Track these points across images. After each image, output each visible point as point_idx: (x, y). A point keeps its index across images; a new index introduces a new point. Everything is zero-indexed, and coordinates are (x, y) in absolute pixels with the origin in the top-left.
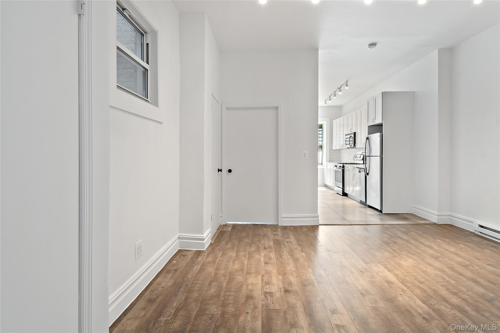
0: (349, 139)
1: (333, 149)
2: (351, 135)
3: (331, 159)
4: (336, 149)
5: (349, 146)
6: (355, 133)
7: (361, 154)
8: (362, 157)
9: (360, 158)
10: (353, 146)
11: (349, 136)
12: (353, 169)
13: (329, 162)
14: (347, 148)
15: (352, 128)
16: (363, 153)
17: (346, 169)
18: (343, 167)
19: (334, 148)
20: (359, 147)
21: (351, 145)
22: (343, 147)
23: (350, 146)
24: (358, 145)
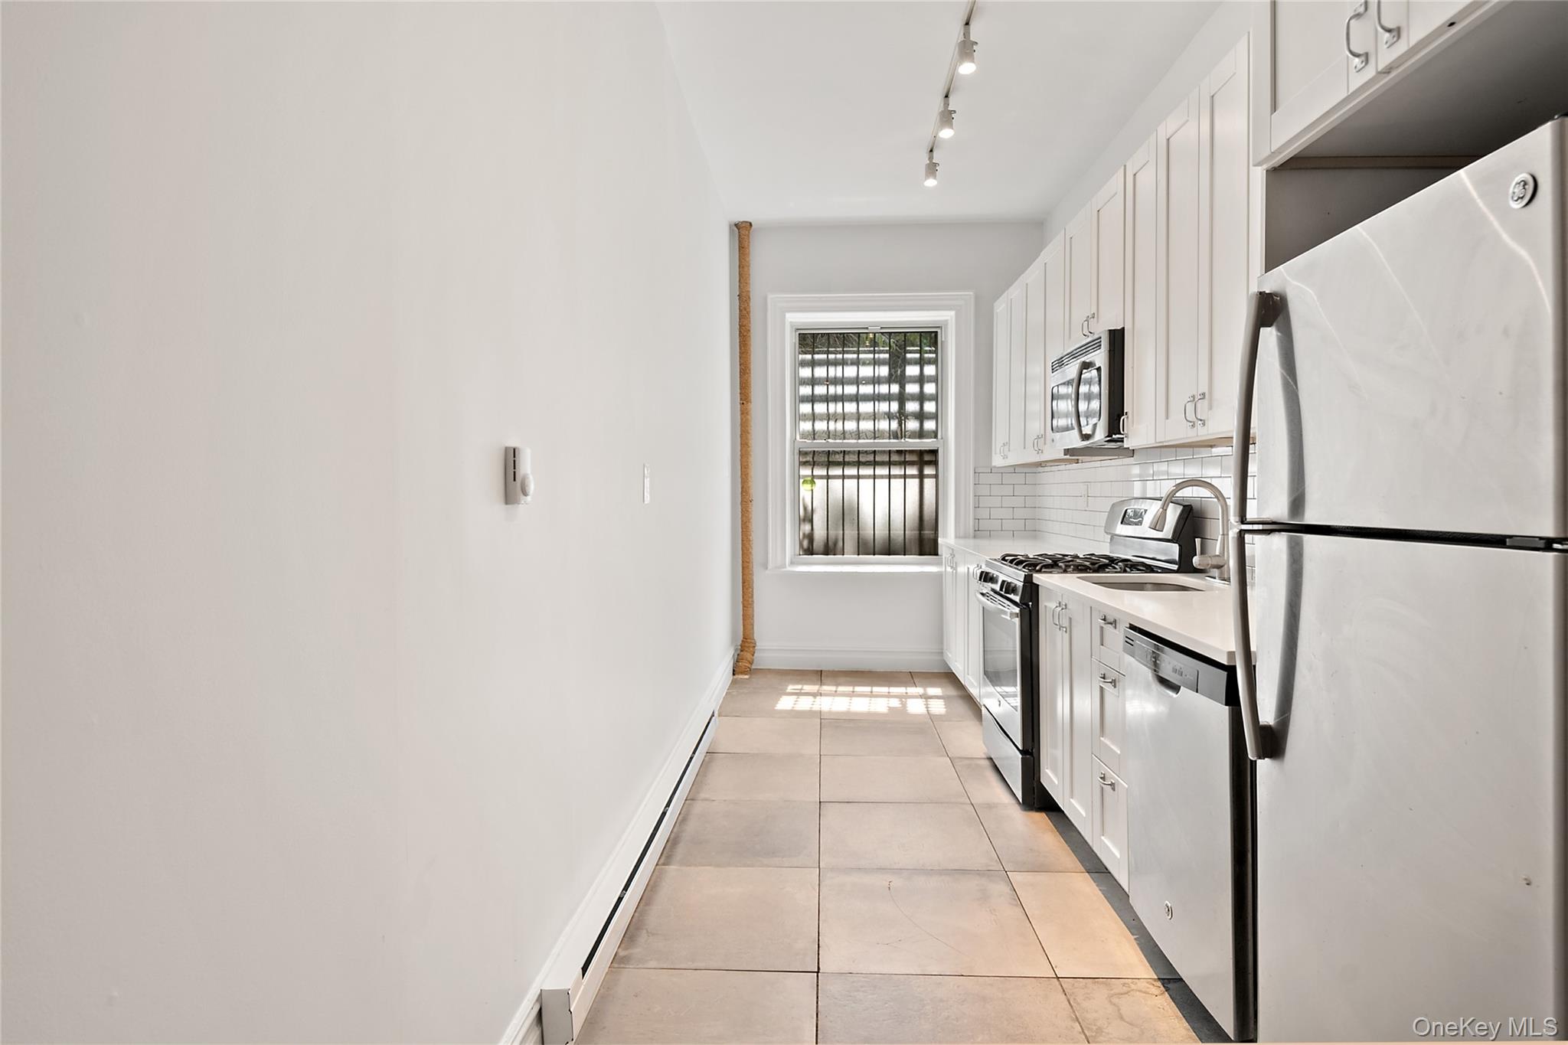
0: (1070, 390)
1: (993, 464)
2: (1087, 358)
3: (984, 525)
4: (1014, 466)
5: (1074, 440)
6: (1117, 339)
7: (1171, 499)
8: (1173, 514)
9: (1158, 525)
10: (1100, 435)
11: (1072, 370)
12: (1102, 628)
13: (975, 537)
14: (1062, 456)
15: (1094, 310)
16: (1180, 486)
17: (1047, 605)
18: (1031, 591)
19: (998, 461)
20: (1150, 441)
21: (1087, 430)
22: (1040, 451)
23: (1086, 437)
24: (1138, 432)
